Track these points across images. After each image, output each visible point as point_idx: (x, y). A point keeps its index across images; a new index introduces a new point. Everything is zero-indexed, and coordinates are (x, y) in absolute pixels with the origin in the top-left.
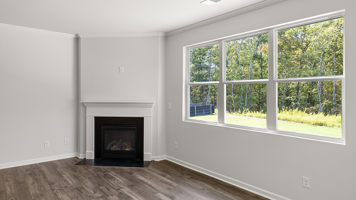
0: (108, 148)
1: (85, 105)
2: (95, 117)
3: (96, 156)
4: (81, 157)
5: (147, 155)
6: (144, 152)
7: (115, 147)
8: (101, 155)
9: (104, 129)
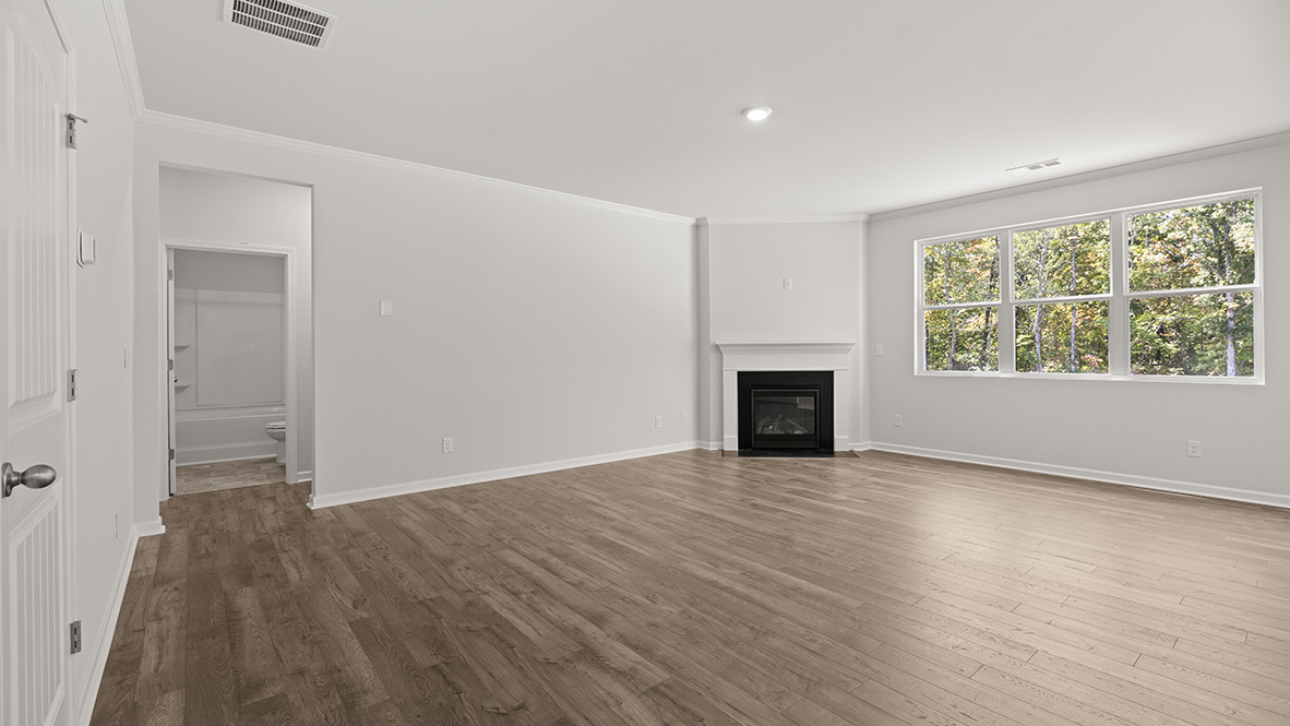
0: (759, 431)
1: (721, 349)
2: (739, 373)
3: (741, 446)
4: (713, 447)
5: (841, 441)
6: (835, 436)
7: (772, 430)
8: (752, 443)
9: (757, 394)
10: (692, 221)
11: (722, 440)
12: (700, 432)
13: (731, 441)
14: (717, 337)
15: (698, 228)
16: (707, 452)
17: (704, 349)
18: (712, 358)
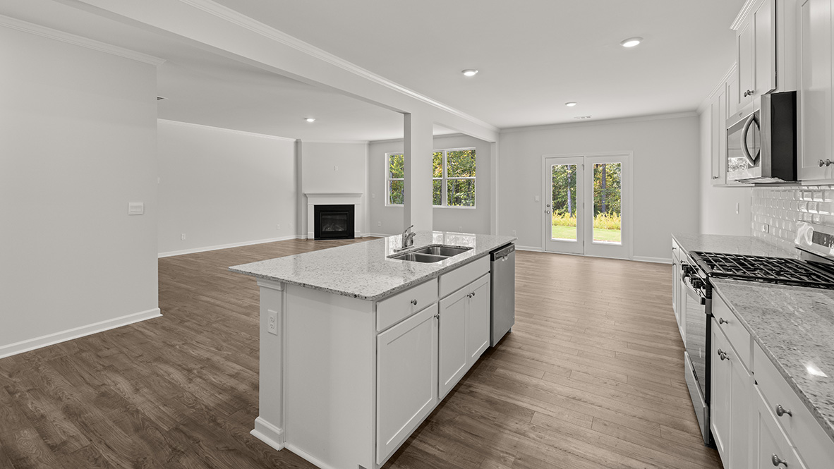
1: (307, 195)
2: (315, 206)
3: (315, 237)
4: (303, 237)
5: (357, 233)
6: (355, 231)
7: (329, 230)
8: (320, 234)
9: (322, 215)
10: (295, 140)
11: (307, 234)
12: (298, 231)
13: (311, 235)
14: (305, 190)
15: (297, 143)
16: (301, 240)
17: (300, 196)
18: (303, 199)
